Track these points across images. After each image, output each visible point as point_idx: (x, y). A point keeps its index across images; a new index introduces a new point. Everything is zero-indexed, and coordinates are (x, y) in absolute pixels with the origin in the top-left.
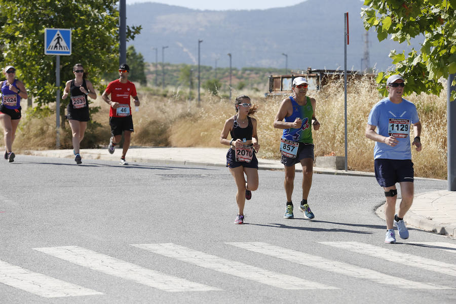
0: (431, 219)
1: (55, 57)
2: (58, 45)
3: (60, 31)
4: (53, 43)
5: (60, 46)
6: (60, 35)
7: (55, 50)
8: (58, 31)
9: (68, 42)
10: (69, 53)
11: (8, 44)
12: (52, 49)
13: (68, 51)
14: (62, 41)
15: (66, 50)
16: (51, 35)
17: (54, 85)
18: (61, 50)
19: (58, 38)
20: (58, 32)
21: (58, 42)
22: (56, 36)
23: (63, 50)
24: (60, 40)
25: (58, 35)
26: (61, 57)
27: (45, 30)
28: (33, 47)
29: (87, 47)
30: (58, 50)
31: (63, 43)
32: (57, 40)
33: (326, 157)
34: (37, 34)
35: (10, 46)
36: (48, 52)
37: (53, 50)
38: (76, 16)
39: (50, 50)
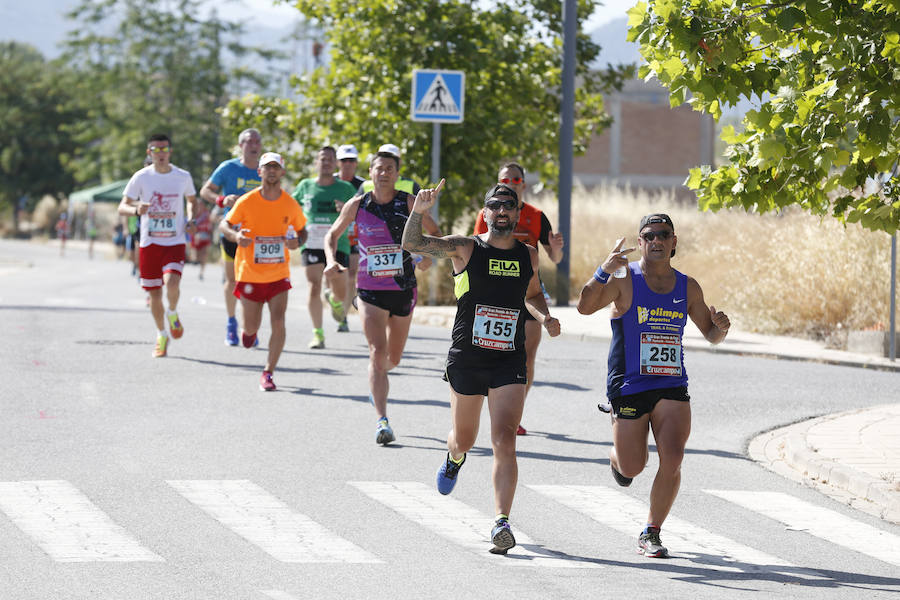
0: (816, 451)
1: (430, 126)
2: (437, 103)
3: (444, 76)
4: (429, 98)
5: (442, 105)
6: (443, 84)
7: (432, 112)
8: (439, 75)
9: (456, 98)
10: (457, 117)
11: (349, 98)
12: (425, 109)
13: (457, 114)
14: (445, 93)
15: (453, 113)
16: (424, 82)
17: (426, 180)
18: (443, 113)
19: (439, 89)
20: (439, 78)
21: (438, 97)
22: (434, 86)
23: (448, 113)
24: (442, 93)
25: (439, 82)
26: (444, 126)
27: (414, 72)
28: (392, 106)
29: (500, 108)
30: (437, 112)
31: (447, 99)
32: (435, 95)
33: (867, 332)
34: (399, 79)
35: (351, 101)
36: (418, 116)
37: (428, 112)
38: (474, 46)
39: (422, 112)
